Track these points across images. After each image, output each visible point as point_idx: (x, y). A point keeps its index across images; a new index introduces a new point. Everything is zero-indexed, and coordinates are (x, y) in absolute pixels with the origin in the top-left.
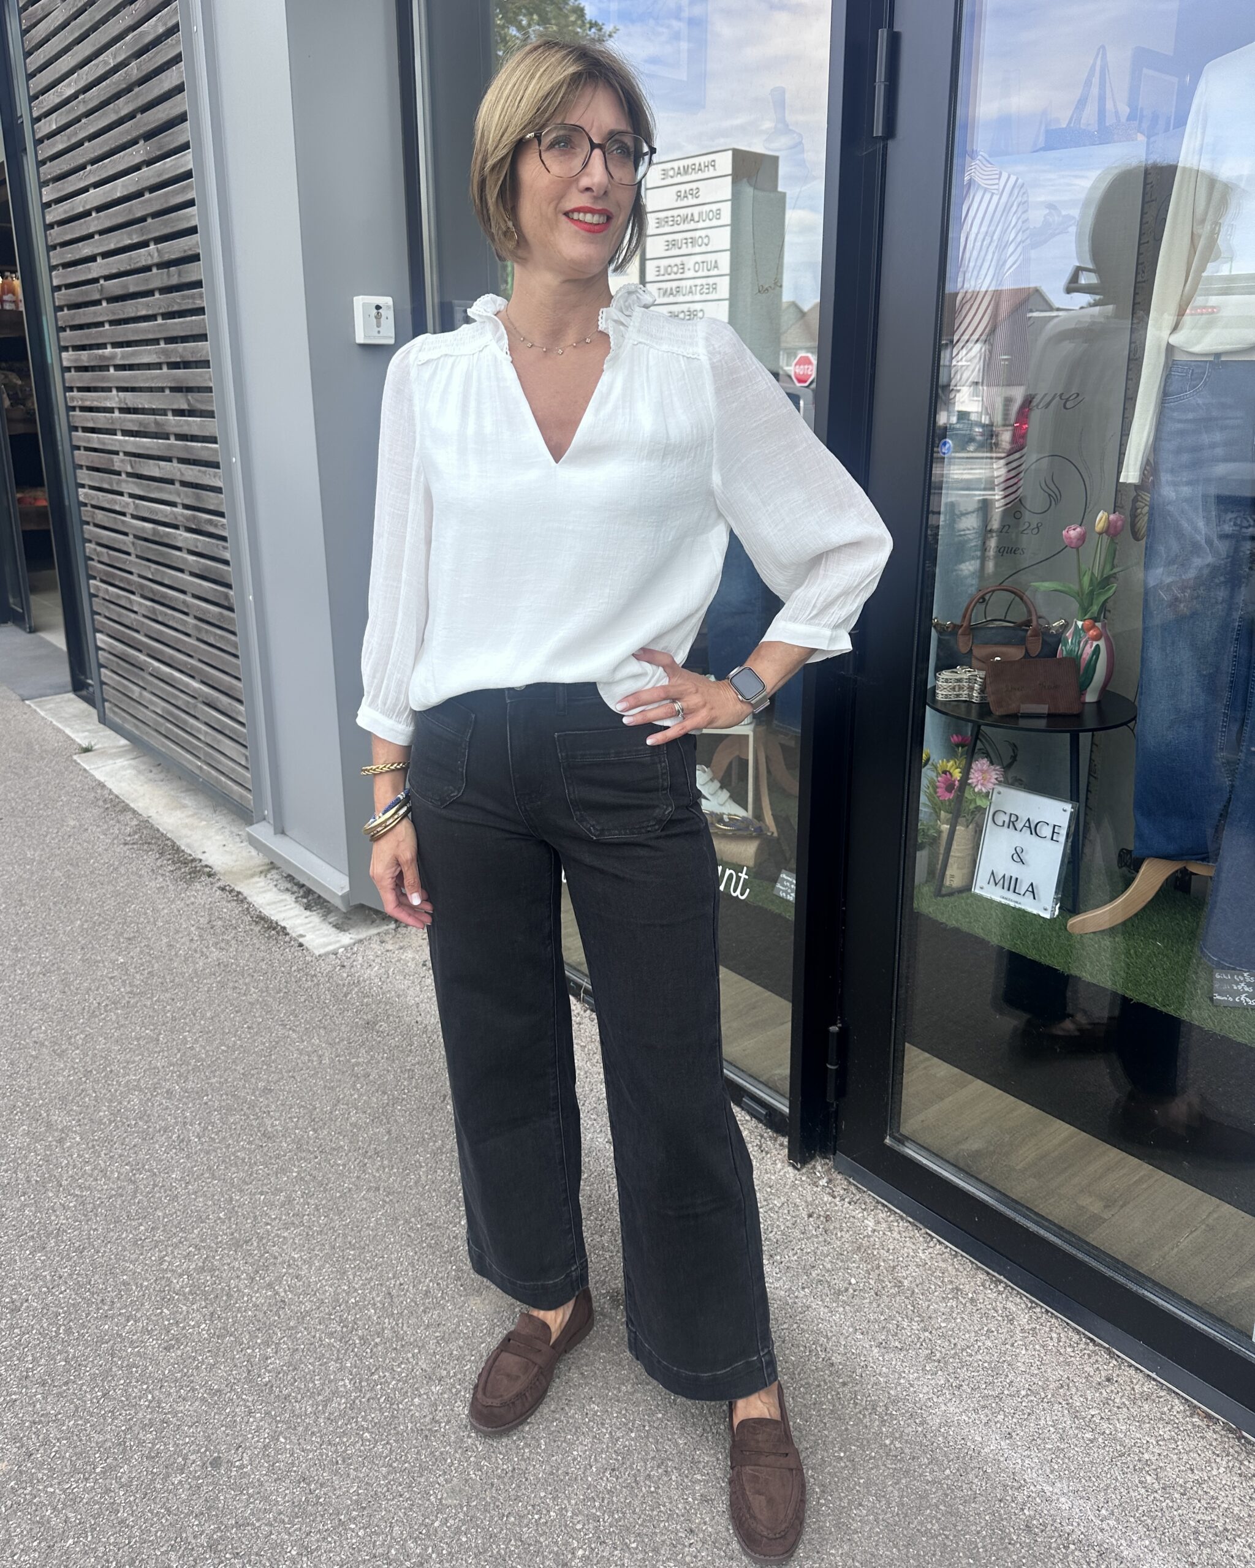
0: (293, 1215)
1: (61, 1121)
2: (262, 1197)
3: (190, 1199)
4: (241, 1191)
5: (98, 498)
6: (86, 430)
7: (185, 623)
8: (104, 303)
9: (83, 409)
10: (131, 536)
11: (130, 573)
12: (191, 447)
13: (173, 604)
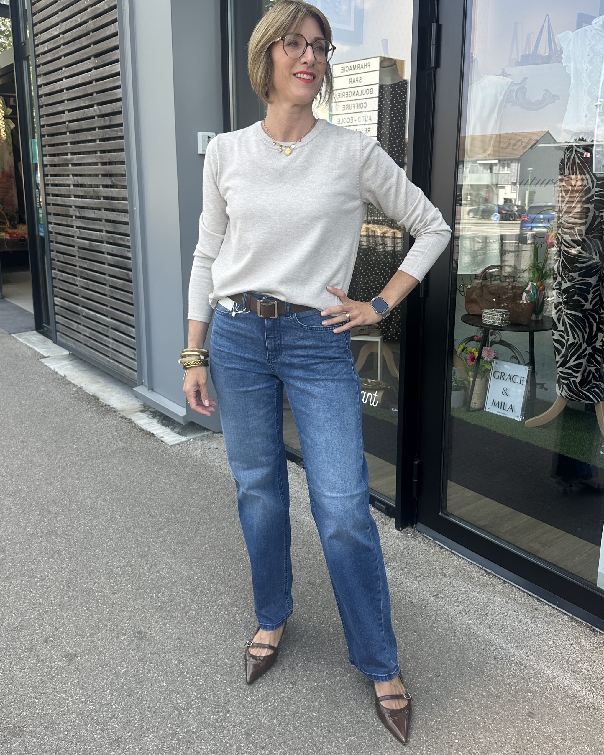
5: (60, 229)
6: (54, 195)
7: (104, 289)
8: (68, 134)
9: (53, 185)
10: (76, 247)
11: (75, 266)
12: (112, 203)
13: (98, 280)
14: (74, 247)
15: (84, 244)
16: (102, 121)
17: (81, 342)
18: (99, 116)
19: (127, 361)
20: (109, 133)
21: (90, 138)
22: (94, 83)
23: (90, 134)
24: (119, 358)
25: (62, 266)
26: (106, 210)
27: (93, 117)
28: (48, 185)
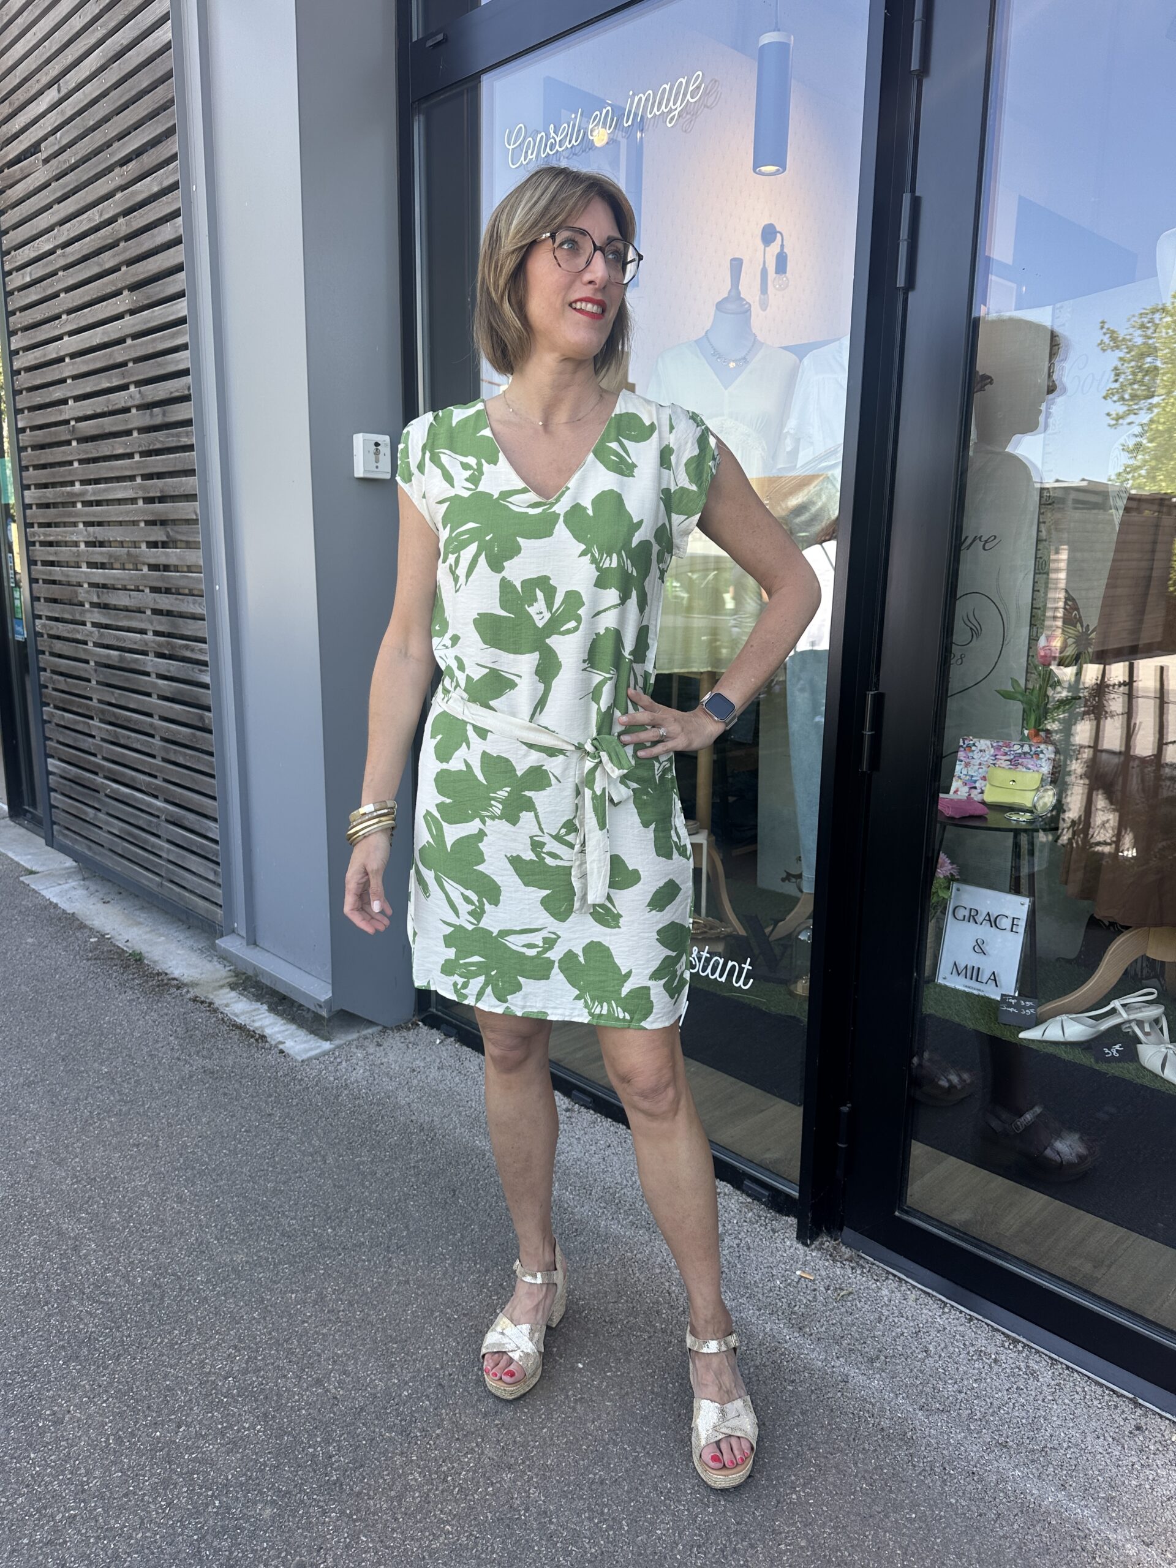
0: (328, 1312)
1: (73, 1229)
2: (293, 1296)
3: (220, 1300)
4: (271, 1290)
5: (58, 628)
6: (45, 563)
7: (151, 745)
8: (74, 443)
9: (43, 544)
10: (92, 663)
11: (91, 699)
12: (168, 577)
13: (136, 727)
14: (87, 662)
15: (108, 656)
16: (148, 417)
17: (102, 846)
18: (139, 407)
19: (200, 885)
20: (162, 439)
21: (121, 451)
22: (129, 341)
23: (120, 443)
24: (184, 879)
25: (63, 700)
26: (155, 590)
27: (126, 410)
28: (33, 544)
